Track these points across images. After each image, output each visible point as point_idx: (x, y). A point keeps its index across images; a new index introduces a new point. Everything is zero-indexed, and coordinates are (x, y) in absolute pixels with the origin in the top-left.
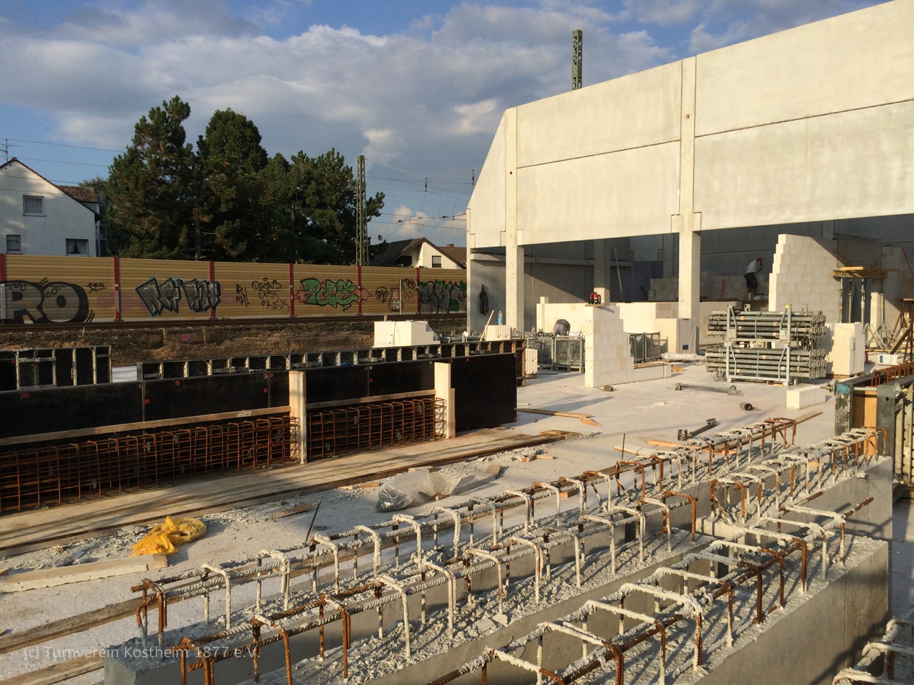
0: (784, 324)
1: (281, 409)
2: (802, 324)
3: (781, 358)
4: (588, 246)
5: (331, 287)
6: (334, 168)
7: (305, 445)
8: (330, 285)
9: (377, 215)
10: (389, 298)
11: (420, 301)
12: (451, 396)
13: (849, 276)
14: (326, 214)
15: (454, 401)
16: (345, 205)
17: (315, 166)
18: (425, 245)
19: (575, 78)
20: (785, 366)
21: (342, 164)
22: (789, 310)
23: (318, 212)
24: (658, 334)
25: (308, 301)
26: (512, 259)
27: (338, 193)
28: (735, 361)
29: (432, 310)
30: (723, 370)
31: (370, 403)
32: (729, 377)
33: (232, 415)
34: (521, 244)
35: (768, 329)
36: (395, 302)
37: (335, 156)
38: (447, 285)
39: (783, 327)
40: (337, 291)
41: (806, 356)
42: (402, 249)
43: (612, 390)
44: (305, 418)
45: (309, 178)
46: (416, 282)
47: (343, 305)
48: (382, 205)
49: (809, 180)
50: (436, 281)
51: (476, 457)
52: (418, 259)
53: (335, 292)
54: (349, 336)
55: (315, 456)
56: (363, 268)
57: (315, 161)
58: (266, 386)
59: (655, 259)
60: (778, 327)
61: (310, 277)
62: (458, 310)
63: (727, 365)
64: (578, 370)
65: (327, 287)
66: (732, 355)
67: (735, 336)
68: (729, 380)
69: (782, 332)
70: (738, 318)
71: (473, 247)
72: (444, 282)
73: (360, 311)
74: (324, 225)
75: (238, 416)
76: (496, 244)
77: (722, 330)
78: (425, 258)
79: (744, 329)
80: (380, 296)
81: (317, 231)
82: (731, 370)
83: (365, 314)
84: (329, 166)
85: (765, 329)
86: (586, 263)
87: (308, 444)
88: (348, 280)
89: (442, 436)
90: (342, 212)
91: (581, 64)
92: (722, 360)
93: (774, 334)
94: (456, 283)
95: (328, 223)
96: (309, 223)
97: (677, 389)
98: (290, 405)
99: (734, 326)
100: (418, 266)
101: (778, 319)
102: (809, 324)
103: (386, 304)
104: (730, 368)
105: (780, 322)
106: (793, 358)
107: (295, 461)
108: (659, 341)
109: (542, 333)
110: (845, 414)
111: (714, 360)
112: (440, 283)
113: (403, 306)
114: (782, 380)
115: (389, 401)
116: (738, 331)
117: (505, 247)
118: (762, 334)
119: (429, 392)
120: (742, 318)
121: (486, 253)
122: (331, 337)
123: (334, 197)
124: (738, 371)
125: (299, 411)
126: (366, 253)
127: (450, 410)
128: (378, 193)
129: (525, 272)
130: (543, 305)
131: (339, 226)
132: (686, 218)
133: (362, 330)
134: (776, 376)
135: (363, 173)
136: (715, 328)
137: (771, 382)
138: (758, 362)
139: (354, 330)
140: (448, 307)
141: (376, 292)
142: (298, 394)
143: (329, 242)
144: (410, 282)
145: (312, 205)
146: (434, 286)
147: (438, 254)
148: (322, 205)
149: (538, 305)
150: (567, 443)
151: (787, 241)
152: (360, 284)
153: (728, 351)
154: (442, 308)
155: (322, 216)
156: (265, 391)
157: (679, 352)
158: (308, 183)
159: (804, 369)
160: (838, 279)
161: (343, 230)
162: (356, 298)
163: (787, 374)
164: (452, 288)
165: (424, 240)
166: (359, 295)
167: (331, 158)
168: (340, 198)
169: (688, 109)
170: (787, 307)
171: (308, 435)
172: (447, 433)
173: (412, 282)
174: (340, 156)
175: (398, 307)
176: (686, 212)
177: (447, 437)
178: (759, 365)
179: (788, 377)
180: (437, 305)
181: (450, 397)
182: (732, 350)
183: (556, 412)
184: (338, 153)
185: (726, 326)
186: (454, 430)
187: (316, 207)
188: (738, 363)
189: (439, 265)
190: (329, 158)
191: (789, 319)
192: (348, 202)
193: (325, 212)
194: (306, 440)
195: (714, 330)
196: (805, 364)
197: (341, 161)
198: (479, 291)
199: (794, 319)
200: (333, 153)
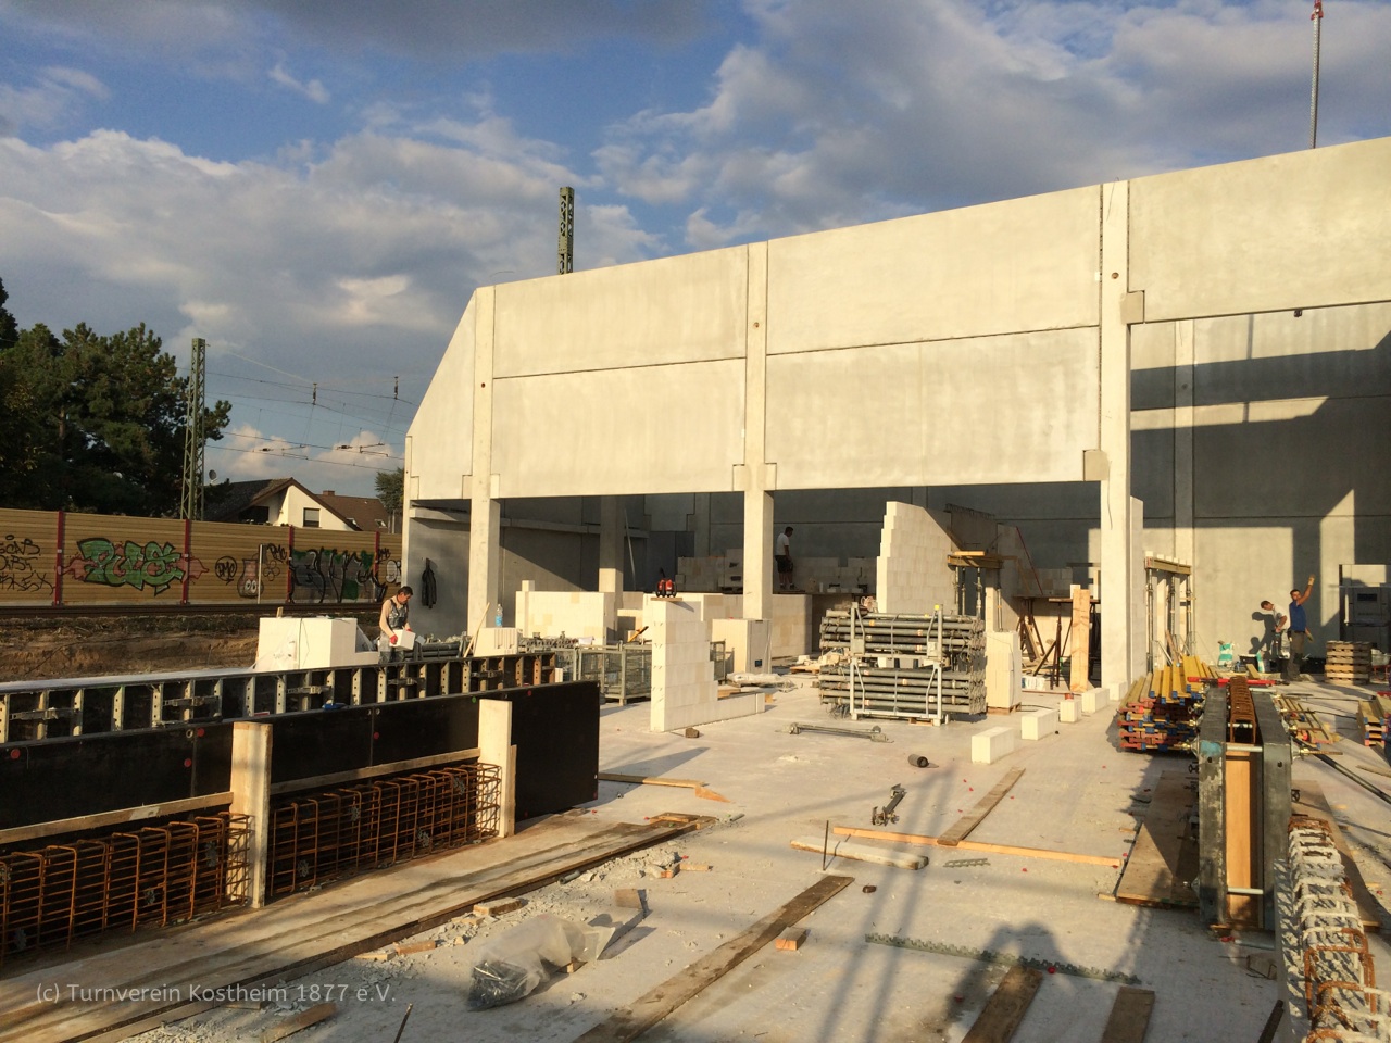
0: (934, 633)
1: (215, 799)
2: (958, 634)
3: (929, 683)
4: (589, 505)
5: (135, 555)
6: (142, 356)
7: (264, 869)
8: (132, 551)
9: (217, 437)
10: (238, 574)
11: (293, 581)
12: (511, 759)
13: (965, 564)
14: (125, 431)
15: (514, 768)
16: (158, 417)
17: (108, 350)
18: (292, 490)
19: (563, 255)
20: (936, 695)
21: (158, 351)
22: (940, 613)
23: (111, 426)
24: (723, 643)
25: (90, 577)
26: (482, 523)
27: (148, 398)
28: (862, 687)
29: (312, 597)
30: (845, 701)
31: (374, 779)
32: (854, 712)
33: (121, 815)
34: (496, 496)
35: (909, 640)
36: (249, 582)
37: (146, 336)
38: (341, 557)
39: (931, 637)
40: (145, 562)
41: (965, 681)
42: (252, 494)
43: (698, 735)
44: (266, 816)
45: (97, 366)
46: (288, 551)
47: (155, 586)
48: (225, 421)
49: (924, 427)
50: (322, 549)
51: (576, 873)
52: (279, 513)
53: (140, 563)
54: (186, 640)
55: (279, 890)
56: (195, 524)
57: (109, 342)
58: (188, 754)
59: (681, 527)
60: (925, 637)
61: (93, 535)
62: (356, 597)
63: (852, 694)
64: (617, 701)
65: (127, 553)
66: (859, 679)
67: (862, 650)
68: (855, 717)
69: (931, 645)
70: (866, 623)
71: (416, 498)
72: (335, 551)
73: (186, 596)
74: (121, 448)
75: (132, 818)
76: (455, 494)
77: (843, 640)
78: (292, 511)
79: (875, 639)
80: (222, 572)
81: (106, 458)
82: (857, 702)
83: (193, 602)
84: (135, 351)
85: (905, 640)
86: (583, 529)
87: (269, 866)
88: (167, 544)
89: (493, 833)
90: (151, 429)
91: (571, 236)
92: (844, 686)
93: (919, 648)
94: (355, 554)
95: (128, 445)
96: (91, 444)
97: (792, 733)
98: (232, 790)
99: (861, 634)
100: (278, 523)
101: (923, 625)
102: (969, 634)
103: (232, 586)
104: (855, 698)
105: (927, 629)
106: (946, 684)
107: (243, 904)
108: (723, 653)
109: (539, 639)
110: (1215, 789)
111: (831, 685)
112: (328, 552)
113: (262, 589)
114: (931, 716)
115: (407, 773)
116: (866, 642)
117: (470, 500)
118: (901, 647)
119: (469, 753)
120: (872, 623)
121: (435, 509)
122: (151, 643)
123: (141, 403)
124: (868, 702)
125: (254, 802)
126: (199, 500)
127: (508, 786)
128: (220, 402)
129: (500, 545)
130: (526, 594)
131: (148, 452)
132: (754, 471)
133: (206, 629)
134: (923, 711)
135: (202, 367)
136: (833, 636)
137: (915, 720)
138: (896, 689)
139: (192, 629)
140: (340, 592)
141: (217, 564)
142: (255, 767)
143: (126, 478)
144: (277, 551)
145: (100, 414)
146: (318, 559)
147: (315, 505)
148: (117, 415)
149: (518, 593)
150: (704, 836)
151: (898, 512)
152: (187, 550)
153: (852, 672)
154: (330, 594)
155: (118, 432)
156: (187, 763)
157: (749, 670)
158: (94, 377)
159: (962, 701)
160: (953, 567)
161: (155, 459)
162: (179, 574)
163: (939, 708)
164: (349, 561)
165: (292, 482)
166: (186, 569)
167: (138, 340)
168: (152, 405)
169: (756, 314)
170: (937, 607)
171: (270, 848)
172: (503, 825)
173: (281, 550)
174: (155, 337)
175: (254, 591)
176: (755, 462)
177: (501, 835)
178: (898, 693)
179: (939, 712)
180: (322, 588)
181: (509, 762)
182: (858, 671)
183: (644, 778)
184: (151, 332)
185: (849, 634)
186: (513, 821)
187: (106, 418)
188: (866, 691)
189: (316, 524)
190: (134, 338)
191: (940, 625)
192: (165, 414)
193: (124, 427)
194: (265, 860)
195: (831, 640)
196: (962, 692)
197: (155, 345)
198: (420, 569)
199: (947, 625)
200: (142, 331)
